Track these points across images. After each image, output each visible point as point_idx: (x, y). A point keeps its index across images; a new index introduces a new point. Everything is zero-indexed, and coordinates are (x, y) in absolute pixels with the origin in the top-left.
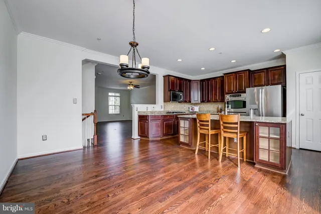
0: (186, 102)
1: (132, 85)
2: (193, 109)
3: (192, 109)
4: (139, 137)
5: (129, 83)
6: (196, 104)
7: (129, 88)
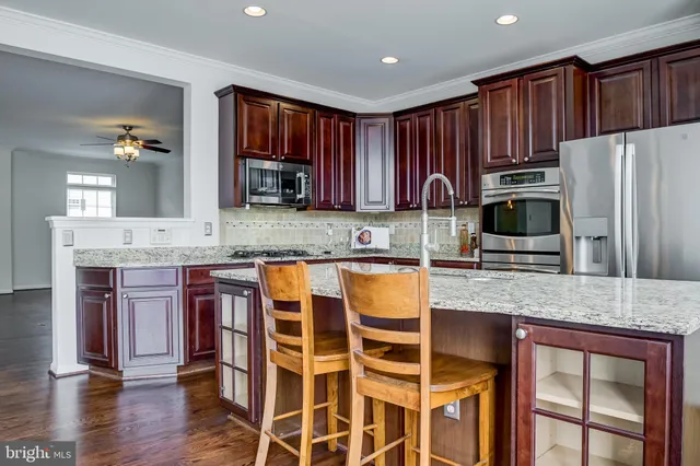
0: (326, 206)
1: (134, 139)
2: (366, 237)
3: (360, 239)
4: (86, 368)
5: (124, 132)
6: (380, 218)
7: (118, 151)
